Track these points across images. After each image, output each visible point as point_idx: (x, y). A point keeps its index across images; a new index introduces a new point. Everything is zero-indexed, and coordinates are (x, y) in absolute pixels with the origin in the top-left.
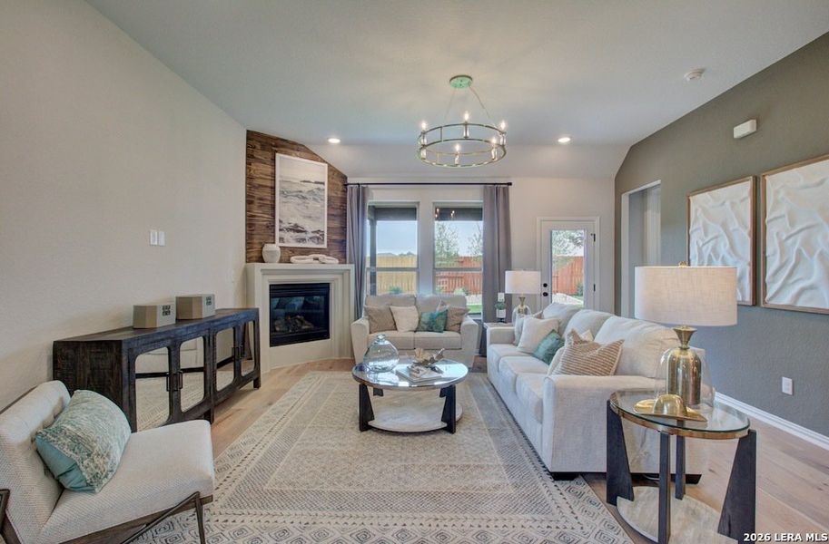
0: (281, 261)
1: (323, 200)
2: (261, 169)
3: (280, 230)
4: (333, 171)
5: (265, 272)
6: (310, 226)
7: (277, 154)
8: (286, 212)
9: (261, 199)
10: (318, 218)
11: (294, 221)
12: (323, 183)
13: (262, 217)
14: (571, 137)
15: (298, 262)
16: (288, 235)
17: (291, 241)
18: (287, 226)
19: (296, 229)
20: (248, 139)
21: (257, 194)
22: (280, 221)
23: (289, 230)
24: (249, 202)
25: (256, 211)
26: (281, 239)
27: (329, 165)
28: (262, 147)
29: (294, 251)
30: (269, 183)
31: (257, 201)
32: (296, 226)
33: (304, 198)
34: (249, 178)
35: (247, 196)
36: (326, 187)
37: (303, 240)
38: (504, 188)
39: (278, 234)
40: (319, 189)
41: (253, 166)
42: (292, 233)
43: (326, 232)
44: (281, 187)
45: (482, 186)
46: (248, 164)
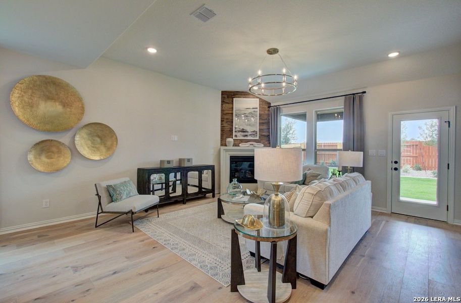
0: (233, 146)
1: (256, 116)
2: (227, 106)
3: (235, 132)
4: (262, 101)
5: (227, 151)
6: (250, 129)
7: (234, 99)
8: (238, 123)
9: (227, 119)
10: (254, 125)
11: (241, 128)
12: (257, 108)
13: (227, 127)
14: (399, 52)
15: (243, 146)
16: (239, 134)
17: (240, 136)
18: (239, 130)
19: (243, 131)
20: (222, 94)
21: (226, 117)
22: (235, 128)
23: (239, 131)
24: (222, 121)
25: (225, 124)
26: (236, 136)
27: (260, 99)
28: (228, 97)
29: (242, 141)
30: (231, 112)
31: (225, 120)
32: (243, 129)
33: (247, 116)
34: (222, 111)
35: (221, 118)
36: (258, 110)
37: (246, 136)
38: (360, 96)
39: (234, 134)
40: (254, 111)
41: (224, 106)
42: (241, 133)
43: (258, 131)
44: (236, 113)
45: (344, 97)
46: (222, 105)
